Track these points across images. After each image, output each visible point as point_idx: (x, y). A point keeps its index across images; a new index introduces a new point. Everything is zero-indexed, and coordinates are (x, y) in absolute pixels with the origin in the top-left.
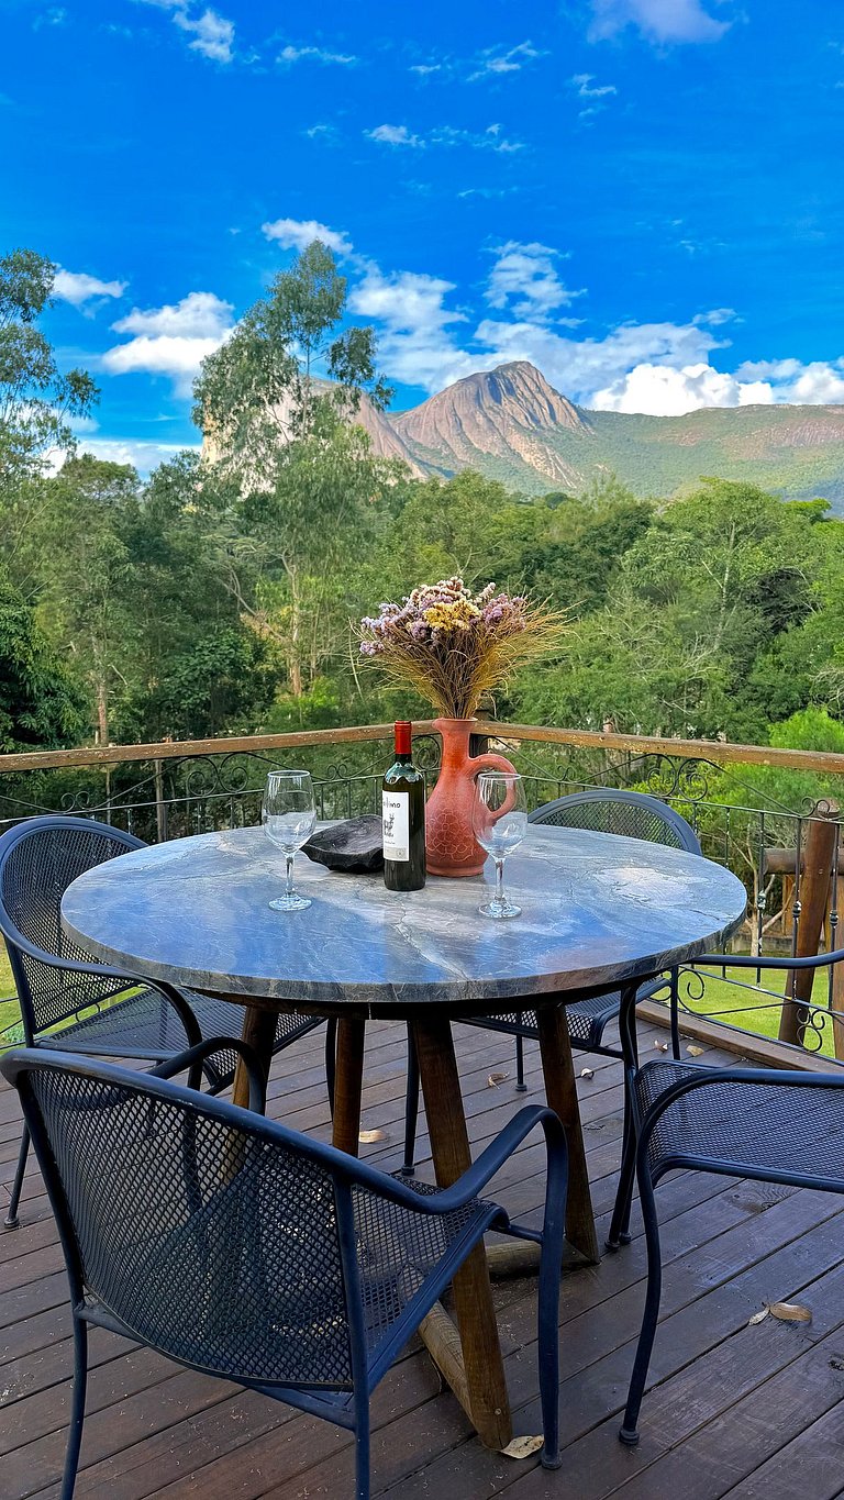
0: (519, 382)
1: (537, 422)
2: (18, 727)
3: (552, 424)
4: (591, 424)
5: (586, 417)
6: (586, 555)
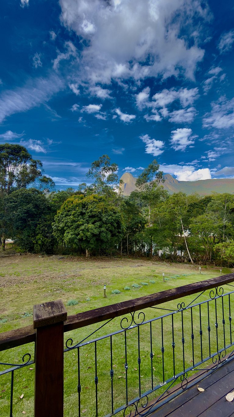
0: (168, 177)
1: (171, 183)
3: (173, 183)
5: (179, 182)
6: (201, 204)
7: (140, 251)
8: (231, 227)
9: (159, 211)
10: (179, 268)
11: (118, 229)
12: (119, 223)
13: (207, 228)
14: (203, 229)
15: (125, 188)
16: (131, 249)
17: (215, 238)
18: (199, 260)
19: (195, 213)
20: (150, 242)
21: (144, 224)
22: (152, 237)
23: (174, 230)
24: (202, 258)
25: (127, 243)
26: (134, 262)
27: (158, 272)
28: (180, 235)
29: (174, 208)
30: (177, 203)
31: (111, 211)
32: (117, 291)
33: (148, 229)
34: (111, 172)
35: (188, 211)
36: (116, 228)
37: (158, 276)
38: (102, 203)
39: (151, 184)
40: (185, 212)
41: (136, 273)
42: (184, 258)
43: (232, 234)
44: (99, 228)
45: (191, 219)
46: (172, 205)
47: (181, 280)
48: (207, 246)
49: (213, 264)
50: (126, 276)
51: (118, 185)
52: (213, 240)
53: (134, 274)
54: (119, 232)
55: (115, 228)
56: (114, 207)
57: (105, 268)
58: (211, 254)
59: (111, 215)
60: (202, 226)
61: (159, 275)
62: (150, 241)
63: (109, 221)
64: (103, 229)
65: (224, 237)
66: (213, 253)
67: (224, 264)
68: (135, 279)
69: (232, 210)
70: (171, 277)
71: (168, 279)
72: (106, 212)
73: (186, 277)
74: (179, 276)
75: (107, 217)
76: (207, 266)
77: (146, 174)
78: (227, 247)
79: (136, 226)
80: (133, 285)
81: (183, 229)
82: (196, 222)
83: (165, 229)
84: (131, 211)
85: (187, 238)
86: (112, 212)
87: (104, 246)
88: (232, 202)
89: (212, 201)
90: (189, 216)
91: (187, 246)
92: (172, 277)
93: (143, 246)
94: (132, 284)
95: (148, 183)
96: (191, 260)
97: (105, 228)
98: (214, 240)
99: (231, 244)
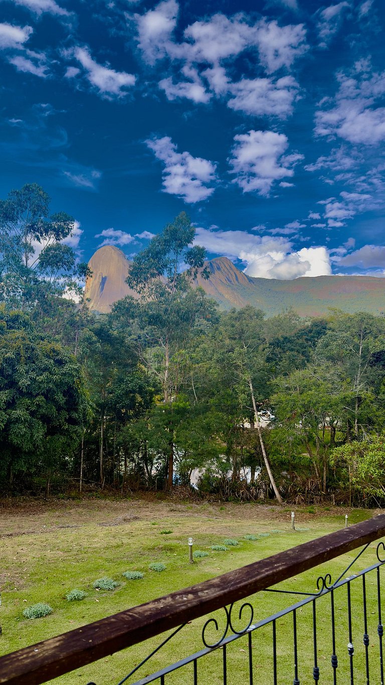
0: (222, 265)
1: (230, 282)
2: (70, 417)
3: (236, 282)
4: (253, 283)
5: (251, 280)
6: (300, 341)
7: (136, 474)
8: (372, 402)
9: (191, 358)
10: (243, 517)
11: (68, 410)
12: (72, 395)
13: (315, 405)
14: (307, 408)
15: (102, 289)
16: (112, 471)
17: (335, 431)
18: (295, 492)
19: (285, 363)
20: (166, 446)
21: (151, 394)
22: (171, 431)
23: (232, 410)
24: (303, 485)
25: (99, 452)
26: (116, 509)
27: (178, 535)
28: (247, 425)
29: (232, 350)
30: (239, 336)
31: (48, 356)
32: (42, 607)
33: (161, 409)
34: (52, 240)
35: (268, 360)
36: (63, 408)
37: (177, 547)
38: (19, 333)
39: (172, 281)
40: (260, 361)
41: (114, 542)
42: (258, 487)
43: (375, 419)
44: (5, 410)
45: (274, 381)
46: (227, 342)
47: (241, 554)
48: (315, 453)
49: (331, 500)
50: (81, 556)
51: (74, 279)
52: (330, 437)
53: (108, 548)
54: (72, 421)
55: (59, 409)
56: (58, 346)
57: (17, 535)
58: (325, 473)
59: (45, 370)
60: (303, 400)
61: (181, 543)
62: (164, 444)
63: (40, 387)
64: (19, 413)
65: (356, 428)
66: (330, 471)
67: (356, 499)
68: (107, 564)
69: (377, 358)
70: (213, 547)
71: (204, 553)
72: (31, 359)
73: (257, 544)
74: (236, 542)
75: (33, 375)
76: (316, 508)
77: (158, 253)
78: (361, 455)
79: (127, 402)
80: (95, 584)
81: (255, 408)
82: (288, 389)
83: (207, 409)
84: (113, 358)
85: (265, 432)
86: (52, 361)
87: (22, 466)
88: (376, 337)
89: (329, 332)
90: (270, 371)
91: (264, 454)
92: (216, 547)
93: (148, 460)
94: (93, 580)
95: (164, 279)
96: (276, 492)
97: (27, 409)
98: (333, 436)
99: (371, 446)
